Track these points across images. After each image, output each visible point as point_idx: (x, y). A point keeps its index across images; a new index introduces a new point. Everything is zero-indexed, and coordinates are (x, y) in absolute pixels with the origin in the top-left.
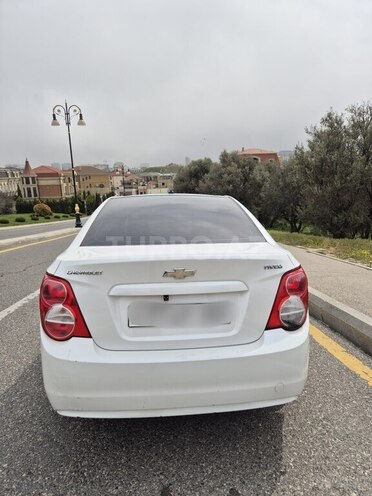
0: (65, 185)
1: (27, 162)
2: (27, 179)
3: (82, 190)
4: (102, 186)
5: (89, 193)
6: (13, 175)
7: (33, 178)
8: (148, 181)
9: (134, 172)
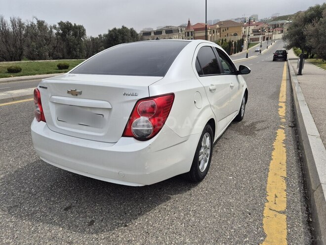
0: (210, 35)
1: (189, 21)
2: (188, 33)
3: (222, 38)
4: (236, 35)
5: (225, 40)
6: (182, 31)
7: (192, 32)
8: (275, 27)
9: (264, 22)
